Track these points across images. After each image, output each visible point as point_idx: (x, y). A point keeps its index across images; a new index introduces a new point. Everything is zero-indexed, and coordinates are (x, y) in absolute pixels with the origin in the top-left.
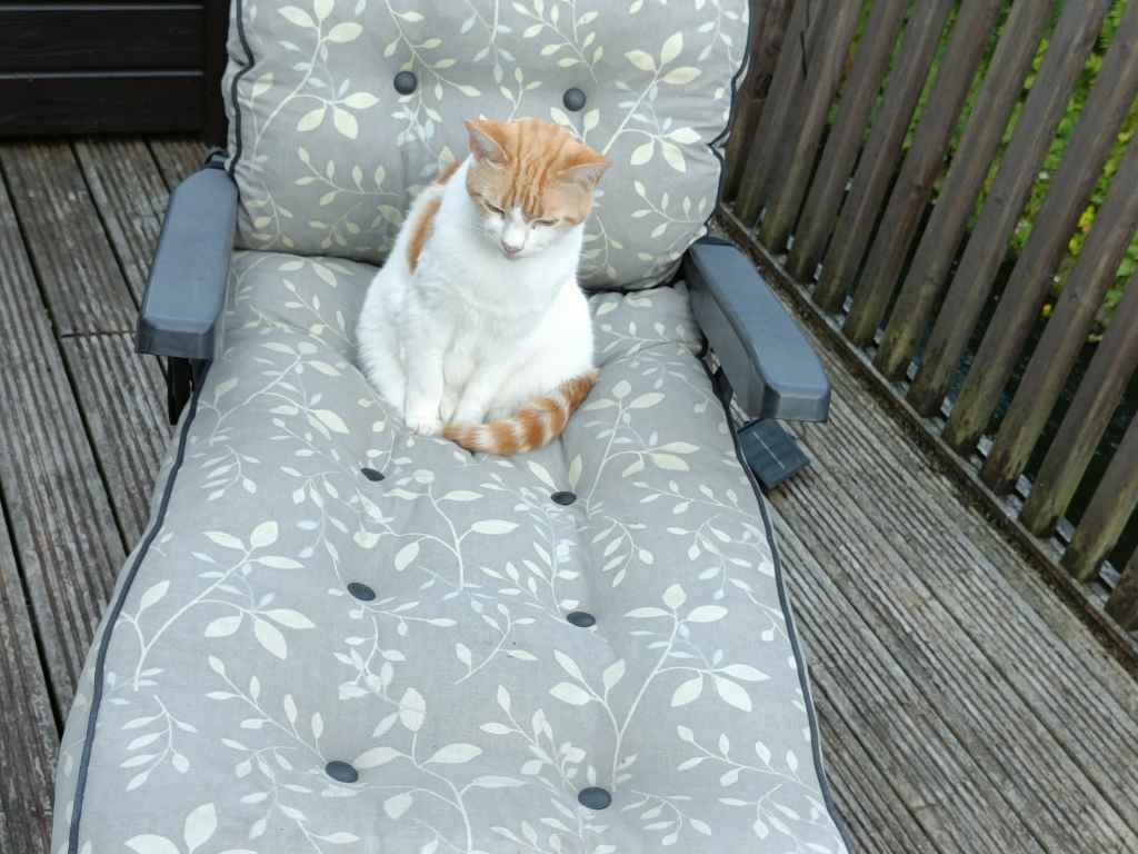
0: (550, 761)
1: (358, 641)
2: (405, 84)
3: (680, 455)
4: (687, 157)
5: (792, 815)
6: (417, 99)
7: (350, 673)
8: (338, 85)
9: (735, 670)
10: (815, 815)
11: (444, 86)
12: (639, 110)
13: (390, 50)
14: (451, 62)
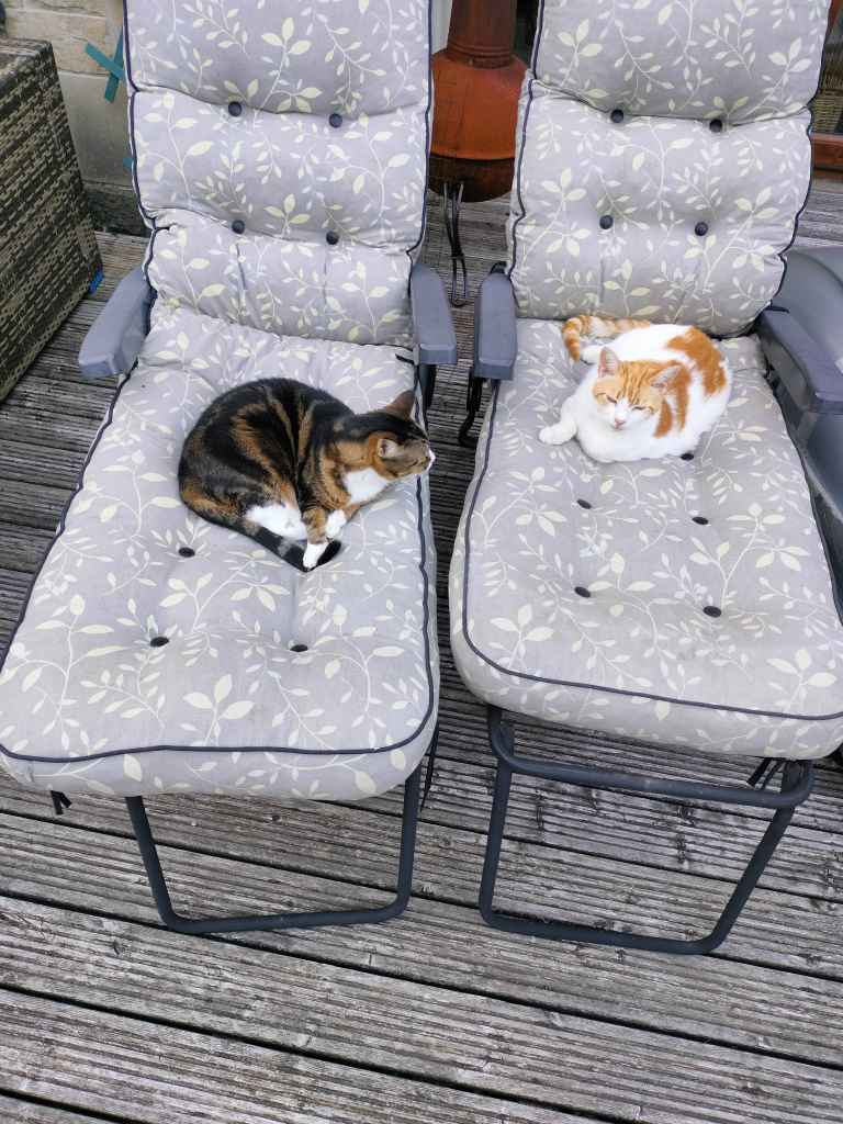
0: (688, 591)
1: (588, 528)
2: (606, 223)
3: (757, 433)
4: (766, 262)
5: (824, 625)
6: (611, 232)
7: (585, 544)
8: (571, 224)
9: (791, 549)
10: (836, 626)
11: (628, 223)
12: (740, 235)
13: (600, 203)
14: (634, 209)
